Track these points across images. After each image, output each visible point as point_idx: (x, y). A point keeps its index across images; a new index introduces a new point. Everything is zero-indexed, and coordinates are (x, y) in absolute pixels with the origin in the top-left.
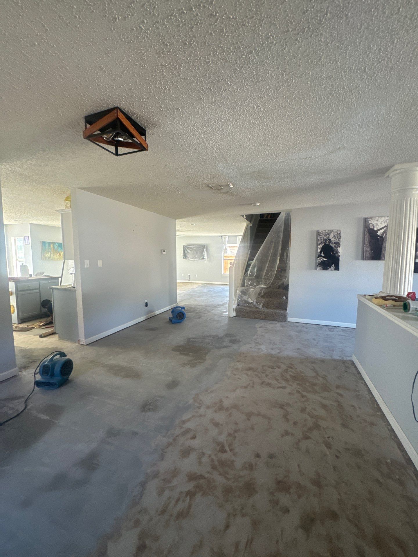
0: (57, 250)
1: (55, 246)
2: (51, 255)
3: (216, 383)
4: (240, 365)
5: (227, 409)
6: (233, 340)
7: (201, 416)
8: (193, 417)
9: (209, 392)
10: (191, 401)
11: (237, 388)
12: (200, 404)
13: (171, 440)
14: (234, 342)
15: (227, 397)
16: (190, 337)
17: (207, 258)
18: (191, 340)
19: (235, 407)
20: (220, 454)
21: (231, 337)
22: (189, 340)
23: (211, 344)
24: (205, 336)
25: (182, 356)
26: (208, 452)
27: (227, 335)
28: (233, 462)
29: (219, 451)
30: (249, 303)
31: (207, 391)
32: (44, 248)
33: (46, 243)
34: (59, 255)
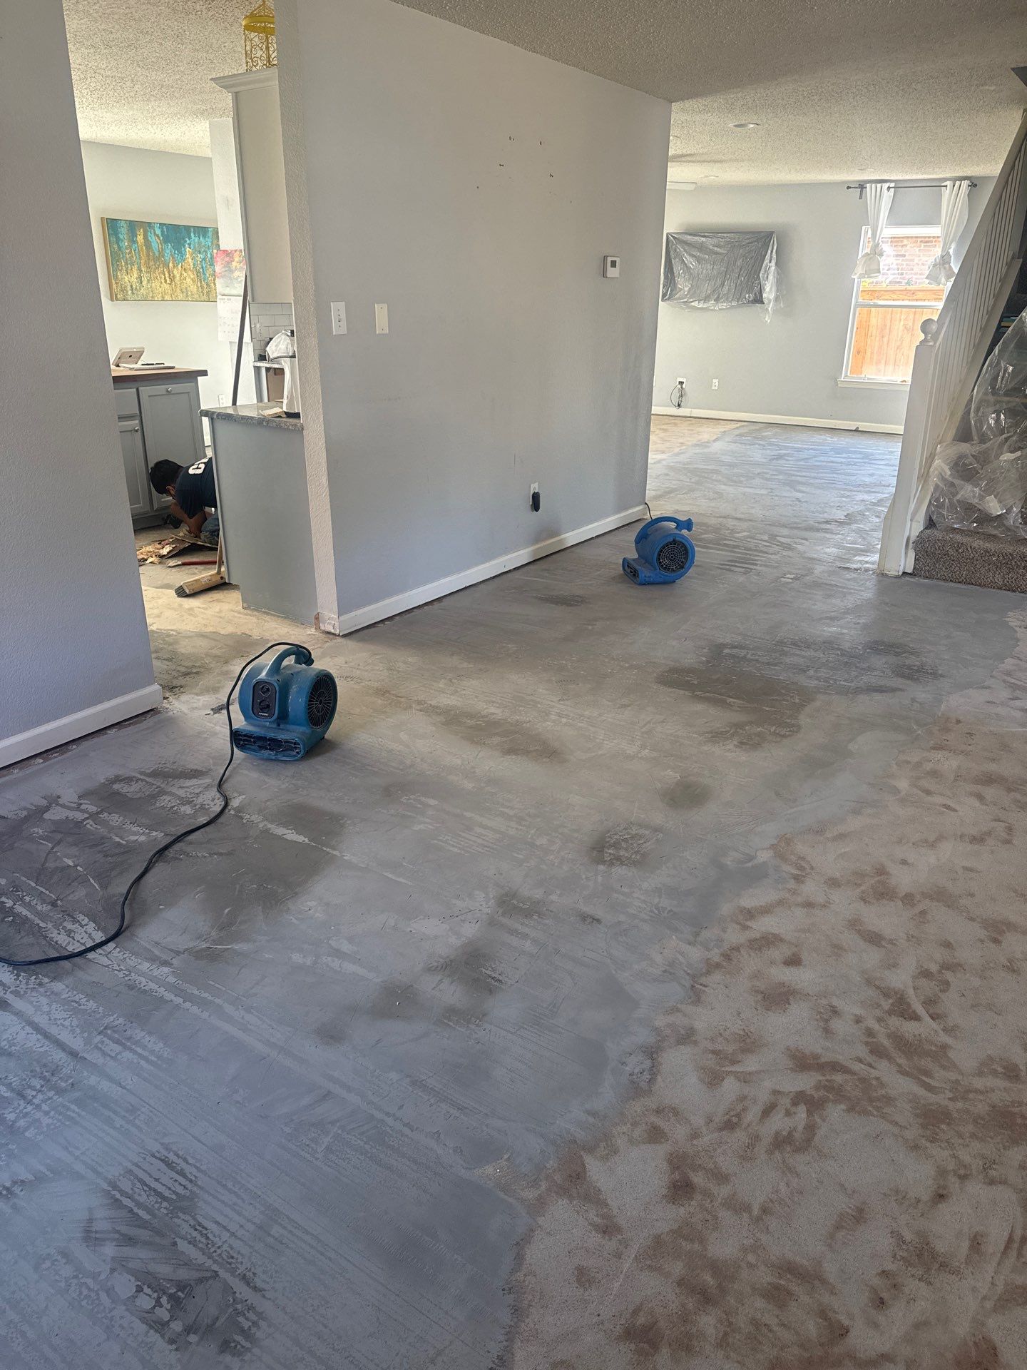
0: (161, 254)
1: (152, 238)
2: (140, 278)
3: (856, 812)
4: (949, 763)
5: (908, 899)
6: (910, 667)
7: (809, 905)
8: (780, 903)
9: (829, 835)
10: (764, 856)
11: (941, 838)
12: (802, 868)
13: (715, 956)
14: (913, 674)
15: (904, 862)
16: (721, 641)
17: (777, 299)
18: (726, 651)
19: (940, 896)
20: (894, 1022)
21: (897, 654)
22: (717, 651)
23: (811, 672)
24: (781, 643)
25: (700, 707)
26: (850, 1008)
27: (878, 647)
28: (944, 1047)
29: (890, 1013)
30: (985, 518)
31: (820, 832)
32: (116, 246)
33: (123, 223)
34: (168, 281)
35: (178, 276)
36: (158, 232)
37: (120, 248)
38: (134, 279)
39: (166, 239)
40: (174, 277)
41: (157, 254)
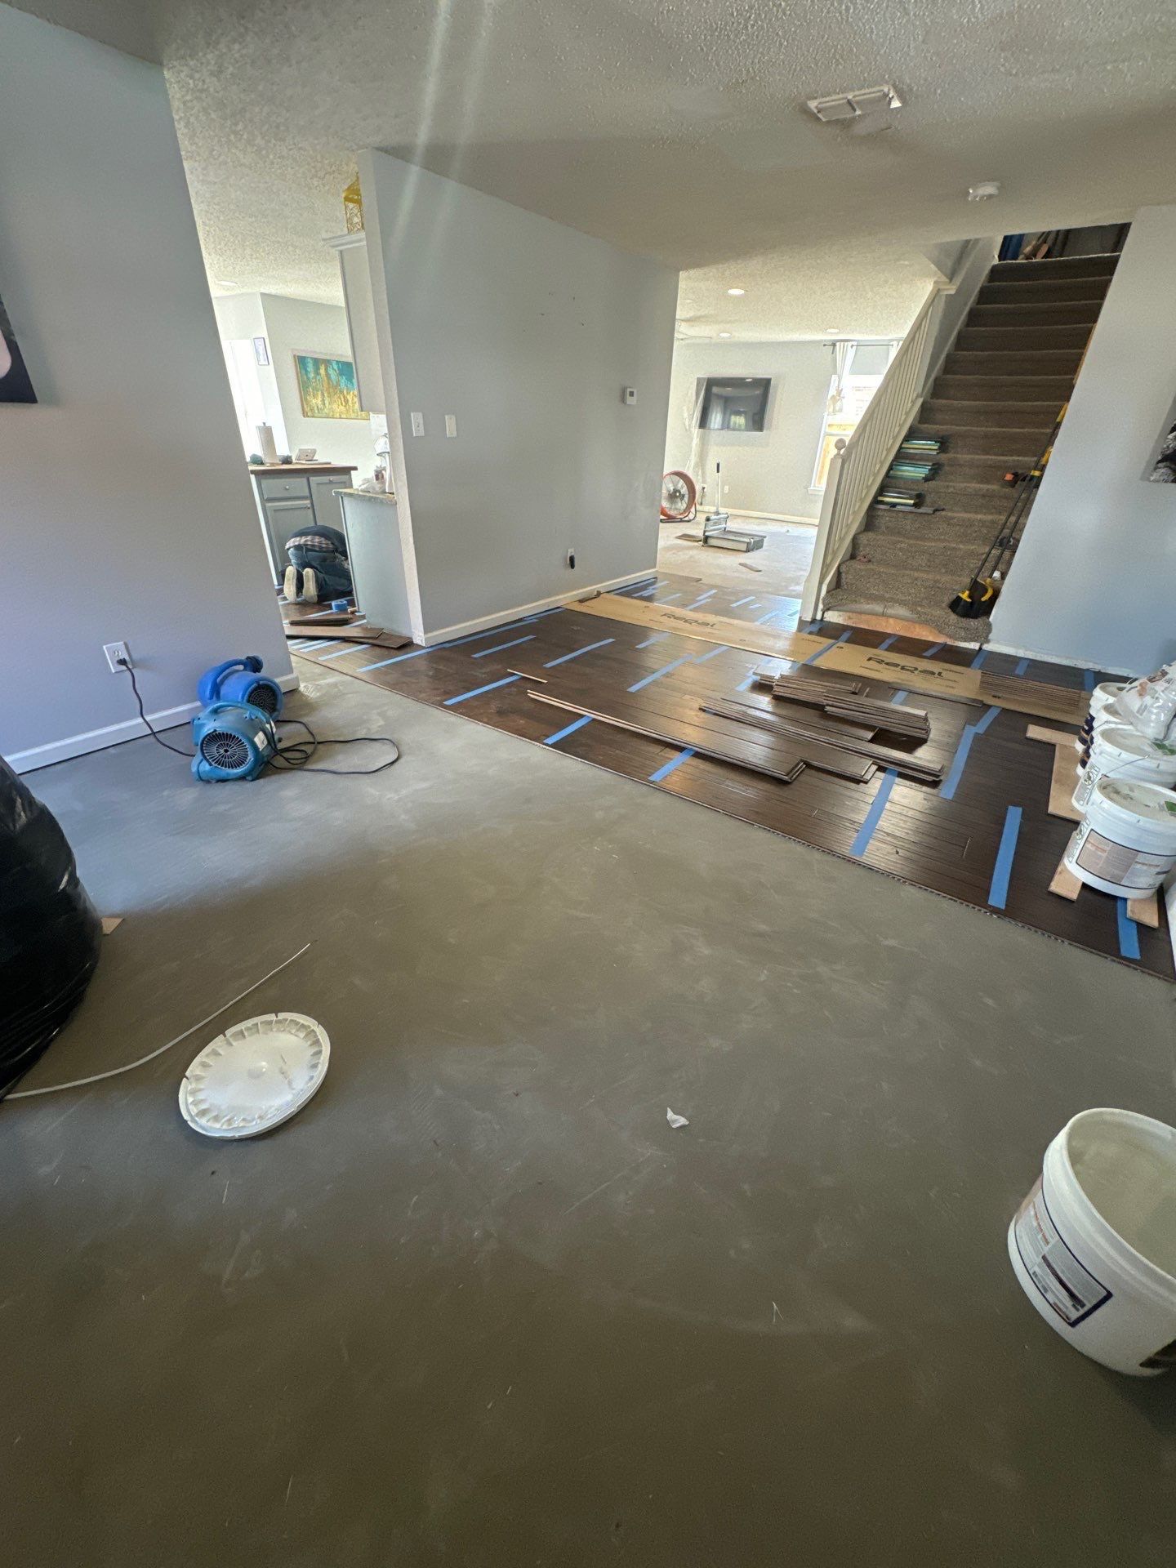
0: (338, 384)
1: (331, 371)
2: (323, 400)
32: (305, 377)
33: (309, 360)
34: (344, 404)
35: (350, 400)
36: (336, 367)
37: (308, 378)
38: (319, 401)
39: (341, 373)
40: (348, 400)
41: (335, 383)
